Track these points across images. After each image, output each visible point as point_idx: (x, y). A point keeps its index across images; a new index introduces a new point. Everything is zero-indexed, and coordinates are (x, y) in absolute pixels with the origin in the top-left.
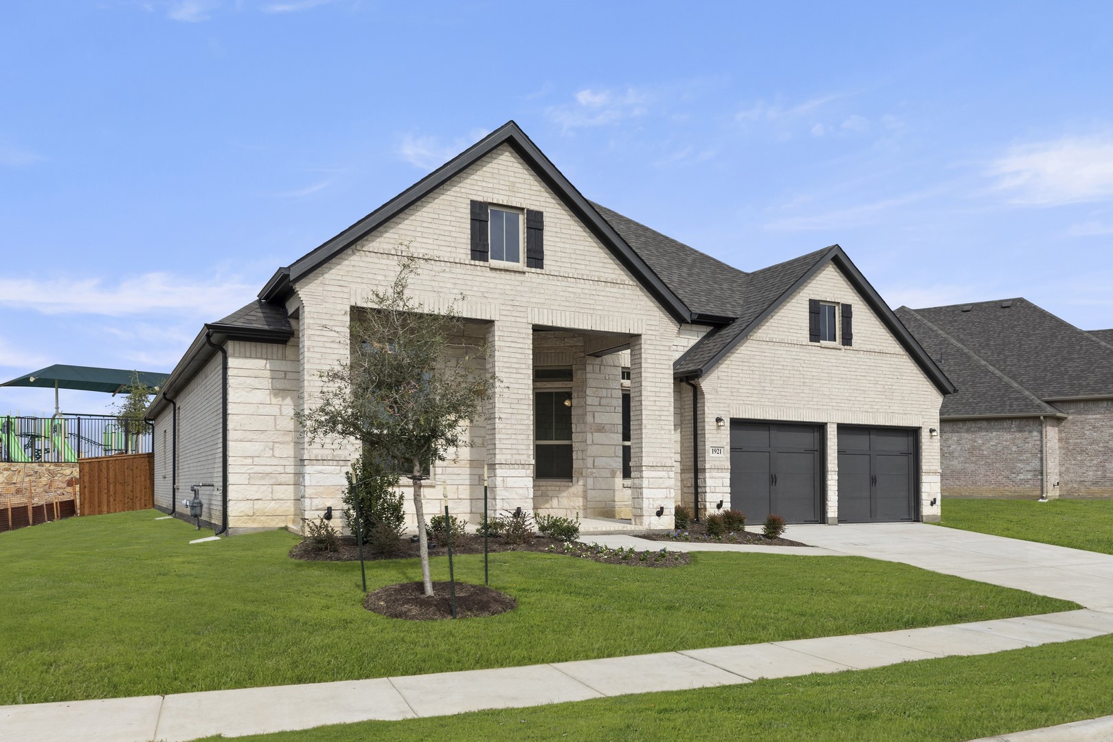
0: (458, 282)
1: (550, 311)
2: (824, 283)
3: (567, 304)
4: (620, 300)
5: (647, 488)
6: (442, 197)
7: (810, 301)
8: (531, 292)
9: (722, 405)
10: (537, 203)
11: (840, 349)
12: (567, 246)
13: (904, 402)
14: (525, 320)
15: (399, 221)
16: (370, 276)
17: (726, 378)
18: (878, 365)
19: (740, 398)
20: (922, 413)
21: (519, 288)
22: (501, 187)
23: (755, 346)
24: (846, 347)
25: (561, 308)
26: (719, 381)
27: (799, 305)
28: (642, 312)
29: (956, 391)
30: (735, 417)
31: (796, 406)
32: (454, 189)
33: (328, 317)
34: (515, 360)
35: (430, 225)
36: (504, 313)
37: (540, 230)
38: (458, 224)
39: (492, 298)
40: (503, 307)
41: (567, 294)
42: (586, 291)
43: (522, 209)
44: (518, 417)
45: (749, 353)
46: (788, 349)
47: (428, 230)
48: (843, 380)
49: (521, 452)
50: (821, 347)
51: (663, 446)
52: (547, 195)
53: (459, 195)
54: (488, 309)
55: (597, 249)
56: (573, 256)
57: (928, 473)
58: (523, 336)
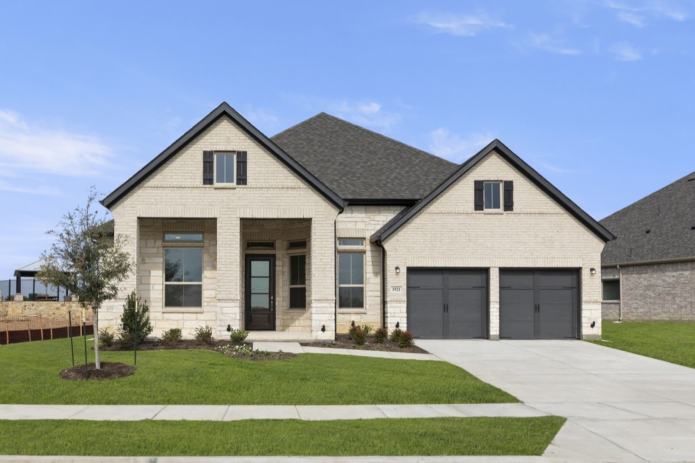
0: (196, 198)
1: (251, 210)
2: (488, 168)
3: (262, 204)
4: (297, 198)
5: (315, 313)
6: (187, 152)
7: (476, 182)
8: (239, 199)
9: (400, 259)
10: (244, 147)
11: (503, 214)
12: (263, 169)
13: (564, 249)
14: (235, 216)
15: (163, 168)
16: (147, 200)
17: (403, 240)
18: (538, 223)
19: (415, 253)
20: (583, 257)
21: (231, 198)
22: (221, 141)
23: (428, 217)
24: (507, 212)
25: (259, 207)
26: (398, 243)
27: (466, 186)
28: (312, 204)
29: (614, 238)
30: (410, 266)
31: (462, 256)
32: (194, 146)
33: (126, 224)
34: (229, 240)
35: (180, 169)
36: (222, 213)
37: (245, 163)
38: (196, 166)
39: (215, 205)
40: (221, 210)
41: (262, 198)
42: (275, 195)
43: (235, 152)
44: (230, 272)
45: (423, 222)
46: (455, 217)
47: (179, 171)
48: (505, 236)
49: (232, 293)
50: (485, 214)
51: (327, 287)
52: (250, 141)
53: (197, 149)
54: (213, 212)
55: (282, 169)
56: (266, 175)
57: (589, 302)
58: (234, 225)
